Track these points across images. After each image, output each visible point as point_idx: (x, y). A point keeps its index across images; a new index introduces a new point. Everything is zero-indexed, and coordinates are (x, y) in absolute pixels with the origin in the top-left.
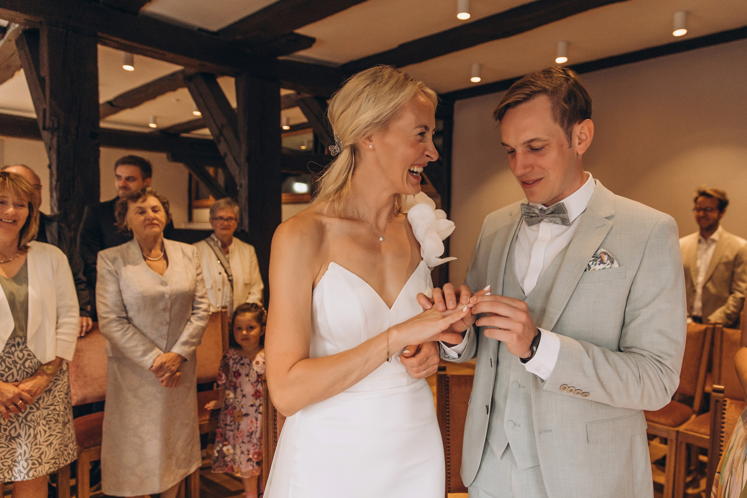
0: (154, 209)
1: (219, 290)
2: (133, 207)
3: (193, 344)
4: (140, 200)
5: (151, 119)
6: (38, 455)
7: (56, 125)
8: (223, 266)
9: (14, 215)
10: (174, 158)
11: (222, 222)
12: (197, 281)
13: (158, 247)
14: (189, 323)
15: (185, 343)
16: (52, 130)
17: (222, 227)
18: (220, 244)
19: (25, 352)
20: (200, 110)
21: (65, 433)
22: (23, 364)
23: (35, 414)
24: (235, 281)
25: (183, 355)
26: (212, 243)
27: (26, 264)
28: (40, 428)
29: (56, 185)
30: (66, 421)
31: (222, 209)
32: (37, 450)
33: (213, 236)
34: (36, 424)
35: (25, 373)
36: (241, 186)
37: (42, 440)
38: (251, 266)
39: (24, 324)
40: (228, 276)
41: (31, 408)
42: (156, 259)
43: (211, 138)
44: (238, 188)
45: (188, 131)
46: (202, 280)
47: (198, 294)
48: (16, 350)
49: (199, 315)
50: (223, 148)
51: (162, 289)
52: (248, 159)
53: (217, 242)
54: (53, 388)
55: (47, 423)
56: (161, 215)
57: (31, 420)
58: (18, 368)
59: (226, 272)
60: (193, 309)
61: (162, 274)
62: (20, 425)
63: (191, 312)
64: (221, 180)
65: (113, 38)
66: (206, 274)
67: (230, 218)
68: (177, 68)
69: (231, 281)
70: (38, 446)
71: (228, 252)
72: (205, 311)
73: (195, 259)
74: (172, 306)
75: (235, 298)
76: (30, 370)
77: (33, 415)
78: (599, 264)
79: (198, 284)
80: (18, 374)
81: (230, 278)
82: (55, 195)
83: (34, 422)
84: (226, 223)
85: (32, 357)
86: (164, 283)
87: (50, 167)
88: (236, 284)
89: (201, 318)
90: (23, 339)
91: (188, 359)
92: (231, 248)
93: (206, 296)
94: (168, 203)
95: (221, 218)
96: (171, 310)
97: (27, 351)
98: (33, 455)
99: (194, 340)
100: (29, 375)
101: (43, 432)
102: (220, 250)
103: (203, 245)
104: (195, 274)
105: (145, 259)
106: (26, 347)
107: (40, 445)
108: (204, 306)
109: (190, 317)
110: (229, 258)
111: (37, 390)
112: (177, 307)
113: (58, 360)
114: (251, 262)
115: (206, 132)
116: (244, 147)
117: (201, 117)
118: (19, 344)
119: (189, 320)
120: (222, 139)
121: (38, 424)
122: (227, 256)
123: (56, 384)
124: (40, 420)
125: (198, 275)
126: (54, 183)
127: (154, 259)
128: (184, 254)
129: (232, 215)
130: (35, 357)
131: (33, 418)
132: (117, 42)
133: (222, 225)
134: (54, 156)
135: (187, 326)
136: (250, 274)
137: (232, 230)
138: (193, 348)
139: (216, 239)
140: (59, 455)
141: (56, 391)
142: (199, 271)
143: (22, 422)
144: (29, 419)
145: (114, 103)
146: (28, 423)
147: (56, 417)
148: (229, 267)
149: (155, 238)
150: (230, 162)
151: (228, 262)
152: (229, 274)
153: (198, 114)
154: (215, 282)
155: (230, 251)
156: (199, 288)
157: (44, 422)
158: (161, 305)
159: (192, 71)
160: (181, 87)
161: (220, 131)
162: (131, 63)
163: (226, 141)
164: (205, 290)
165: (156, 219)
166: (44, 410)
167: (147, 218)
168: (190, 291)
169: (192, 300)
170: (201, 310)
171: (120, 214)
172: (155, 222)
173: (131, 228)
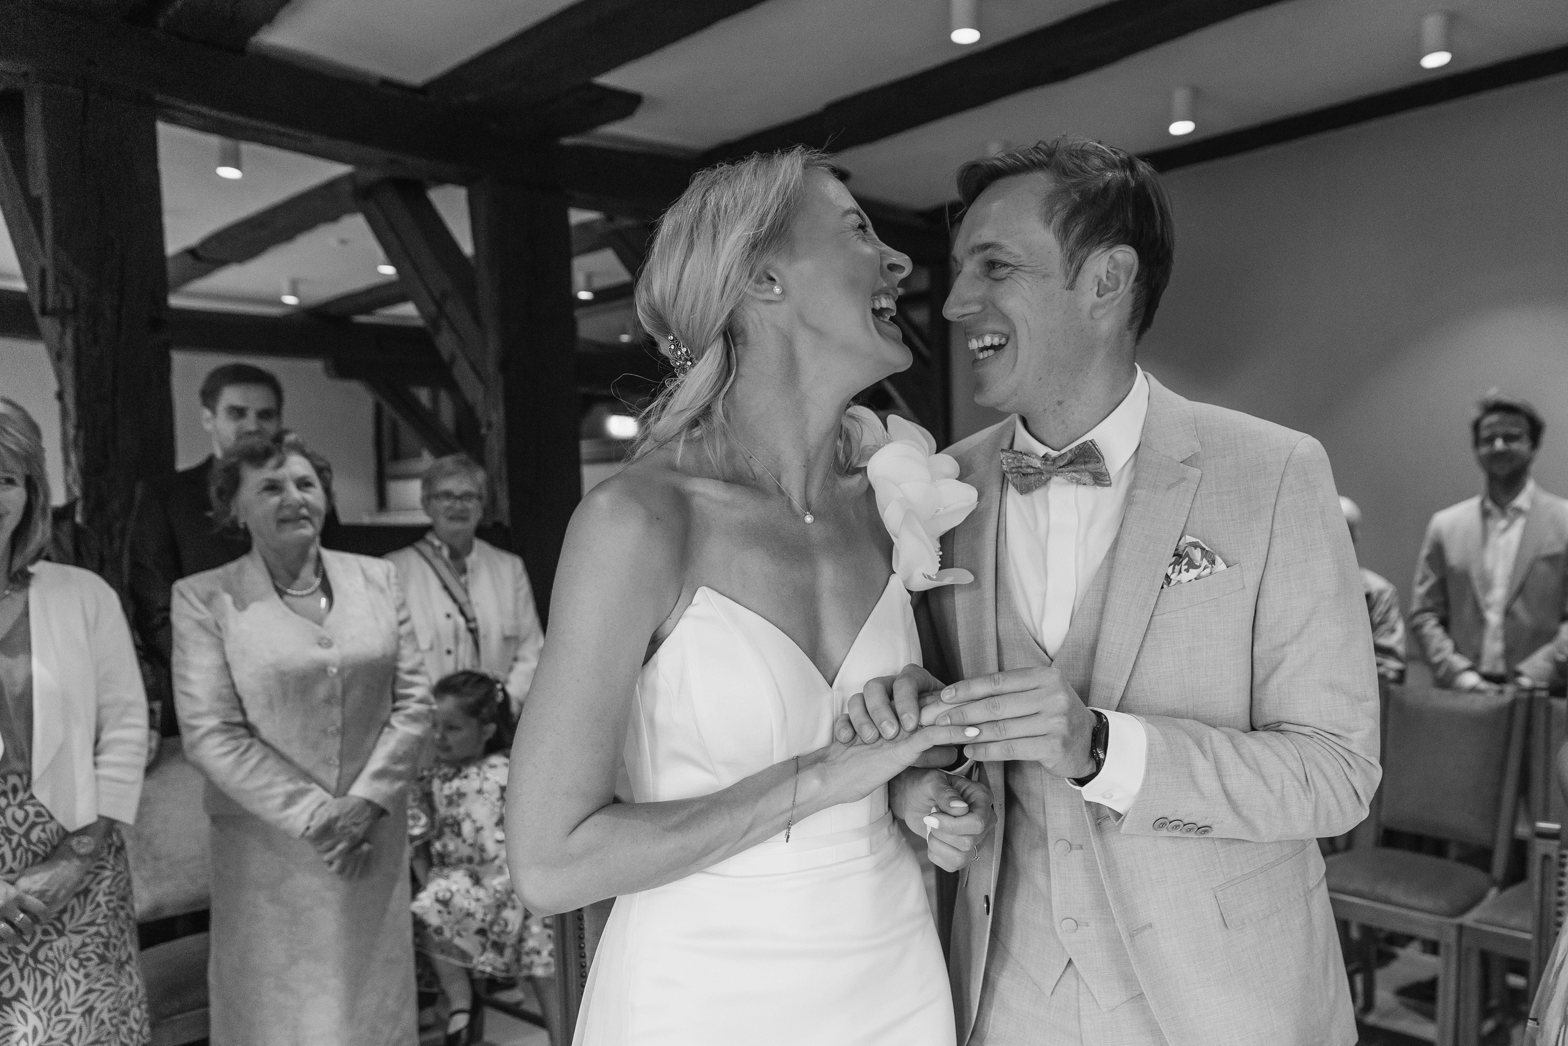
0: (303, 484)
1: (449, 652)
2: (253, 478)
3: (398, 776)
4: (272, 462)
5: (285, 285)
6: (63, 1036)
7: (70, 305)
8: (455, 600)
10: (342, 370)
12: (399, 637)
13: (311, 567)
14: (386, 730)
15: (380, 775)
16: (62, 315)
17: (450, 513)
18: (445, 552)
19: (29, 808)
20: (392, 261)
21: (122, 984)
22: (27, 835)
23: (54, 944)
24: (482, 632)
25: (377, 801)
26: (428, 550)
27: (26, 614)
28: (68, 976)
29: (76, 437)
30: (124, 958)
31: (448, 475)
32: (60, 1026)
33: (430, 537)
34: (57, 968)
35: (30, 855)
36: (490, 426)
37: (70, 1003)
38: (516, 600)
39: (25, 744)
40: (467, 621)
41: (46, 933)
43: (420, 323)
44: (484, 431)
45: (368, 310)
46: (412, 633)
47: (405, 665)
48: (9, 805)
49: (409, 711)
50: (446, 343)
51: (321, 654)
52: (503, 367)
53: (440, 548)
54: (93, 886)
55: (81, 965)
56: (315, 496)
57: (47, 959)
58: (14, 844)
59: (462, 612)
60: (395, 698)
61: (320, 622)
62: (21, 971)
63: (390, 705)
64: (447, 414)
65: (191, 107)
66: (419, 621)
67: (466, 496)
68: (339, 169)
69: (473, 632)
70: (63, 1016)
71: (463, 571)
72: (421, 701)
73: (394, 588)
74: (345, 693)
76: (42, 847)
77: (51, 949)
78: (1187, 571)
79: (402, 642)
80: (14, 858)
81: (472, 625)
82: (73, 459)
83: (52, 962)
84: (458, 505)
85: (47, 819)
86: (326, 643)
87: (60, 396)
88: (485, 636)
89: (414, 718)
90: (25, 778)
91: (390, 808)
92: (471, 560)
93: (423, 669)
94: (329, 470)
96: (343, 702)
97: (34, 805)
98: (54, 1035)
99: (400, 768)
100: (40, 859)
101: (72, 986)
102: (447, 566)
103: (410, 558)
104: (394, 623)
105: (281, 593)
106: (32, 797)
107: (67, 1012)
109: (389, 717)
110: (466, 583)
111: (58, 891)
112: (356, 693)
113: (103, 824)
114: (517, 590)
115: (408, 310)
116: (493, 341)
117: (395, 278)
118: (15, 790)
119: (387, 724)
120: (444, 322)
121: (62, 967)
122: (463, 580)
123: (98, 879)
124: (67, 957)
125: (401, 623)
126: (71, 432)
127: (301, 593)
128: (368, 580)
129: (473, 489)
130: (52, 818)
131: (51, 954)
133: (449, 508)
134: (69, 372)
135: (383, 738)
136: (516, 616)
137: (473, 523)
138: (398, 785)
139: (437, 543)
140: (109, 1033)
141: (101, 894)
142: (403, 615)
143: (26, 964)
144: (41, 956)
145: (203, 253)
146: (40, 966)
147: (100, 951)
148: (469, 602)
150: (462, 372)
151: (466, 591)
152: (470, 617)
153: (388, 270)
154: (438, 635)
155: (469, 567)
156: (407, 651)
157: (76, 963)
158: (322, 690)
159: (372, 175)
160: (350, 211)
161: (440, 306)
162: (235, 161)
163: (452, 326)
164: (418, 657)
165: (306, 504)
166: (73, 937)
167: (285, 504)
168: (384, 656)
169: (391, 679)
170: (414, 699)
171: (220, 493)
172: (304, 511)
173: (245, 524)
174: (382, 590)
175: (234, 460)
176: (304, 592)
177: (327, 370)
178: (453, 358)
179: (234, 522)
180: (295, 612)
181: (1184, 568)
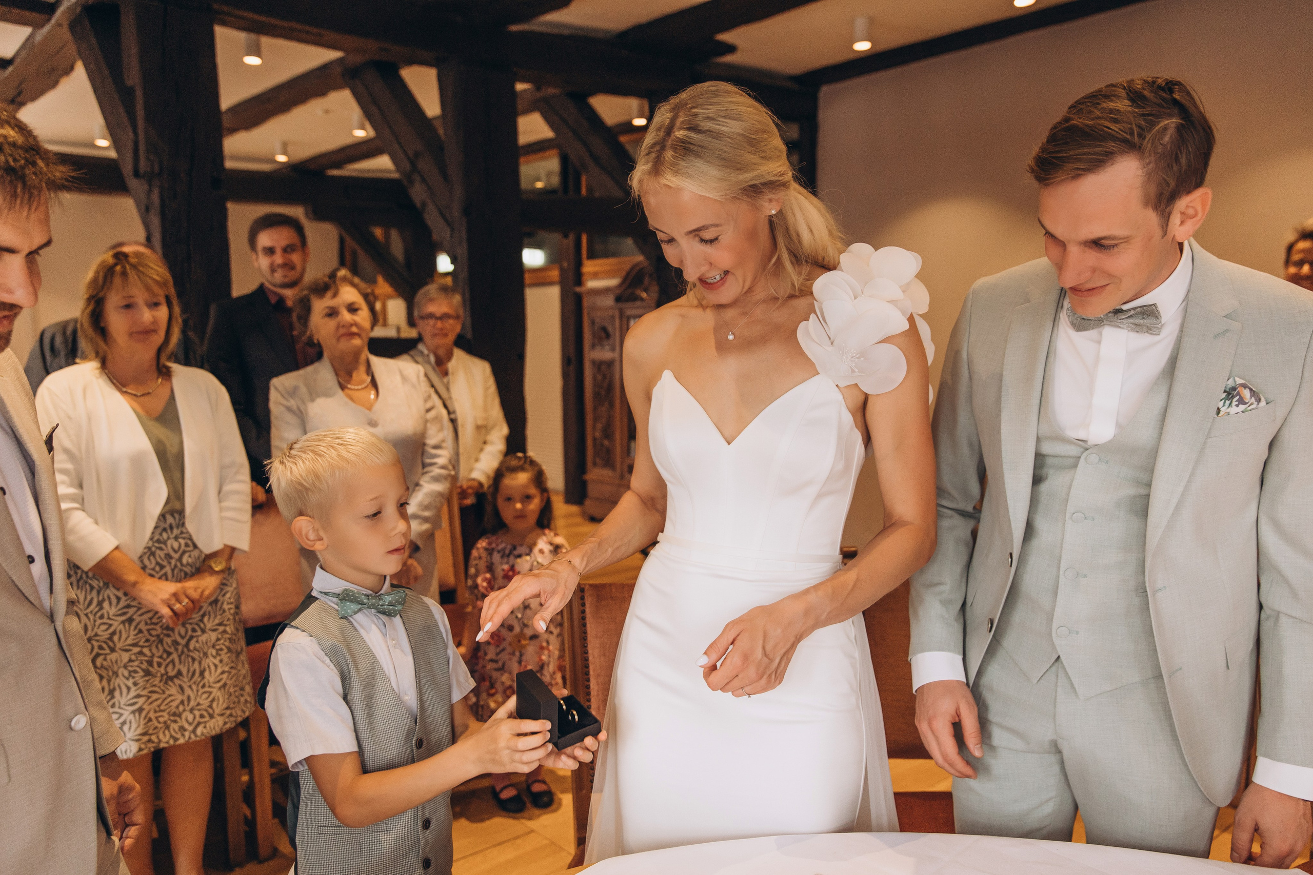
0: (352, 309)
2: (319, 306)
3: (425, 520)
4: (329, 294)
5: (279, 146)
6: (207, 703)
7: (156, 170)
8: (440, 396)
9: (152, 323)
10: (318, 213)
11: (433, 322)
12: (426, 421)
13: (362, 369)
14: (417, 487)
16: (149, 178)
17: (435, 331)
18: (432, 358)
19: (181, 541)
21: (239, 668)
22: (180, 559)
23: (200, 639)
24: (460, 422)
26: (419, 357)
27: (172, 398)
28: (210, 661)
30: (239, 650)
31: (431, 300)
32: (205, 696)
33: (421, 347)
34: (202, 655)
35: (182, 574)
37: (212, 680)
38: (486, 396)
39: (180, 489)
40: (449, 413)
41: (194, 630)
42: (360, 387)
43: (396, 175)
45: (339, 165)
47: (431, 441)
48: (169, 538)
49: (432, 474)
50: (418, 193)
52: (466, 212)
53: (428, 355)
54: (220, 598)
55: (217, 654)
57: (195, 649)
58: (172, 565)
59: (445, 406)
60: (424, 466)
61: (369, 408)
62: (180, 656)
65: (237, 12)
67: (444, 317)
68: (333, 55)
69: (453, 421)
70: (206, 689)
71: (446, 373)
72: (443, 467)
73: (423, 385)
75: (461, 449)
76: (190, 568)
77: (197, 641)
78: (1237, 406)
79: (428, 425)
80: (173, 575)
81: (453, 416)
83: (198, 651)
84: (439, 324)
85: (192, 548)
86: (373, 423)
88: (463, 425)
89: (436, 479)
90: (177, 517)
92: (451, 365)
93: (444, 445)
95: (431, 316)
97: (184, 538)
98: (201, 702)
99: (427, 514)
100: (188, 576)
101: (213, 668)
102: (434, 369)
104: (423, 410)
105: (342, 387)
106: (182, 533)
107: (210, 687)
108: (440, 461)
109: (419, 479)
110: (448, 383)
111: (204, 590)
113: (227, 552)
114: (486, 389)
116: (458, 191)
118: (172, 528)
119: (417, 485)
120: (417, 177)
121: (206, 654)
122: (445, 380)
123: (223, 593)
124: (208, 648)
125: (428, 410)
127: (356, 387)
128: (404, 379)
129: (451, 311)
130: (195, 547)
131: (197, 645)
132: (243, 18)
133: (433, 326)
134: (156, 222)
135: (415, 493)
136: (485, 409)
137: (452, 337)
138: (426, 526)
139: (426, 352)
140: (234, 703)
141: (225, 603)
142: (429, 405)
143: (183, 652)
144: (191, 647)
146: (191, 654)
147: (227, 644)
148: (450, 398)
149: (356, 354)
150: (433, 217)
151: (448, 389)
152: (451, 409)
153: (361, 133)
155: (450, 370)
156: (432, 432)
157: (214, 652)
159: (357, 59)
160: (338, 86)
161: (413, 164)
162: (256, 51)
163: (423, 180)
164: (440, 436)
165: (356, 324)
167: (341, 324)
168: (415, 434)
169: (420, 452)
170: (437, 466)
171: (300, 318)
172: (354, 329)
173: (318, 340)
174: (414, 386)
175: (306, 292)
178: (424, 205)
179: (311, 338)
180: (353, 401)
181: (1234, 403)
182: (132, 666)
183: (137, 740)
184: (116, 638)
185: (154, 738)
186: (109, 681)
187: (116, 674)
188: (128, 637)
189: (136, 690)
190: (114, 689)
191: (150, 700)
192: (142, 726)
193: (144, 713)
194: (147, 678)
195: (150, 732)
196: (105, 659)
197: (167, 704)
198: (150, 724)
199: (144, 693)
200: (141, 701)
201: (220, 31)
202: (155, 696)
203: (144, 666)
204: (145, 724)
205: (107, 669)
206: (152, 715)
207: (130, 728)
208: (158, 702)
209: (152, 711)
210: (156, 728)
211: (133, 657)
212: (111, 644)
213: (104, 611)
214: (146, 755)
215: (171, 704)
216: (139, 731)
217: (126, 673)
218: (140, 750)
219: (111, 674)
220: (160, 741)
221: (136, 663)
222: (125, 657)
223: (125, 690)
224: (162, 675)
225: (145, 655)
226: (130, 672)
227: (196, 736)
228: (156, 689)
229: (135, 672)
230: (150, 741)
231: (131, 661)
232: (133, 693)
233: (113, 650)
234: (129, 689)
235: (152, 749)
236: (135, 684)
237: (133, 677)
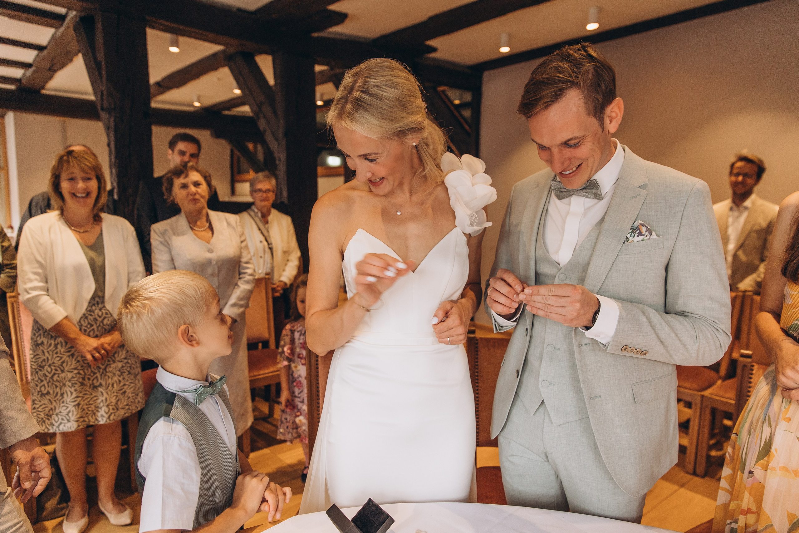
0: (196, 184)
1: (261, 257)
3: (241, 306)
4: (183, 176)
5: (195, 98)
7: (112, 106)
8: (264, 235)
9: (85, 189)
10: (218, 134)
11: (260, 194)
12: (242, 248)
13: (204, 218)
14: (236, 287)
15: (234, 305)
16: (109, 111)
17: (261, 198)
18: (260, 214)
19: (103, 311)
20: (240, 87)
21: (135, 383)
22: (102, 321)
24: (274, 249)
25: (233, 316)
26: (252, 213)
27: (101, 234)
28: (116, 378)
29: (115, 162)
30: (137, 373)
31: (260, 182)
33: (253, 208)
34: (112, 375)
35: (103, 330)
36: (280, 160)
38: (288, 236)
39: (102, 286)
40: (269, 244)
43: (251, 114)
44: (277, 162)
45: (229, 109)
46: (247, 246)
47: (244, 260)
48: (96, 309)
49: (245, 279)
50: (262, 124)
51: (209, 255)
52: (286, 134)
53: (257, 213)
56: (203, 189)
58: (98, 325)
59: (266, 240)
61: (208, 242)
63: (237, 277)
64: (260, 155)
66: (249, 242)
67: (268, 191)
68: (218, 48)
69: (271, 249)
71: (267, 222)
72: (251, 275)
73: (239, 227)
74: (219, 270)
75: (275, 264)
76: (108, 327)
78: (638, 236)
79: (242, 250)
80: (98, 330)
81: (270, 246)
82: (114, 171)
83: (111, 372)
84: (265, 195)
85: (109, 316)
86: (210, 251)
87: (109, 145)
88: (276, 251)
89: (247, 282)
90: (101, 299)
91: (238, 319)
92: (270, 218)
95: (260, 190)
96: (218, 276)
97: (105, 310)
99: (242, 302)
100: (107, 332)
101: (118, 382)
102: (261, 220)
103: (245, 215)
104: (240, 242)
105: (192, 229)
106: (104, 307)
108: (249, 271)
109: (237, 281)
110: (268, 228)
111: (115, 344)
112: (224, 272)
114: (289, 231)
115: (246, 109)
116: (282, 123)
117: (241, 95)
118: (98, 303)
119: (236, 284)
120: (261, 115)
122: (267, 226)
125: (242, 242)
126: (113, 160)
127: (200, 230)
128: (228, 224)
129: (270, 188)
130: (112, 315)
132: (164, 25)
133: (261, 196)
134: (112, 135)
135: (235, 290)
136: (288, 243)
137: (271, 202)
138: (241, 310)
139: (256, 210)
142: (243, 239)
145: (162, 84)
147: (129, 369)
148: (269, 236)
149: (200, 210)
150: (269, 137)
151: (268, 231)
152: (270, 242)
153: (238, 92)
154: (257, 250)
155: (269, 221)
156: (244, 254)
157: (119, 374)
158: (209, 271)
159: (232, 50)
160: (222, 66)
161: (259, 107)
162: (177, 45)
163: (264, 116)
164: (249, 257)
165: (199, 193)
166: (119, 363)
167: (190, 193)
168: (235, 256)
173: (177, 202)
174: (234, 228)
176: (202, 229)
177: (211, 134)
178: (265, 130)
180: (199, 238)
181: (636, 235)
182: (73, 381)
183: (77, 421)
184: (65, 365)
185: (86, 419)
186: (61, 389)
187: (64, 385)
188: (72, 364)
189: (76, 394)
190: (63, 393)
191: (84, 398)
192: (79, 413)
193: (80, 406)
194: (82, 387)
195: (84, 416)
196: (58, 377)
197: (93, 401)
198: (84, 412)
199: (81, 395)
200: (79, 399)
201: (150, 32)
202: (86, 396)
203: (81, 380)
204: (82, 412)
205: (59, 382)
206: (85, 407)
207: (73, 415)
208: (88, 400)
209: (85, 405)
210: (87, 414)
211: (74, 376)
212: (62, 368)
213: (58, 350)
214: (82, 428)
215: (97, 401)
216: (78, 416)
217: (70, 385)
218: (79, 426)
219: (61, 384)
220: (90, 421)
221: (76, 379)
222: (70, 375)
223: (69, 394)
224: (91, 385)
225: (81, 374)
226: (72, 384)
227: (110, 420)
228: (87, 393)
229: (76, 384)
230: (84, 421)
231: (73, 377)
232: (74, 395)
233: (63, 371)
234: (72, 393)
235: (85, 426)
236: (76, 390)
237: (74, 387)
